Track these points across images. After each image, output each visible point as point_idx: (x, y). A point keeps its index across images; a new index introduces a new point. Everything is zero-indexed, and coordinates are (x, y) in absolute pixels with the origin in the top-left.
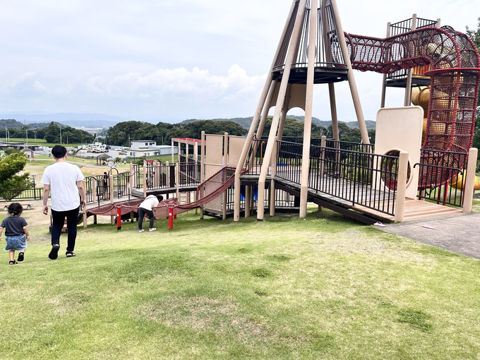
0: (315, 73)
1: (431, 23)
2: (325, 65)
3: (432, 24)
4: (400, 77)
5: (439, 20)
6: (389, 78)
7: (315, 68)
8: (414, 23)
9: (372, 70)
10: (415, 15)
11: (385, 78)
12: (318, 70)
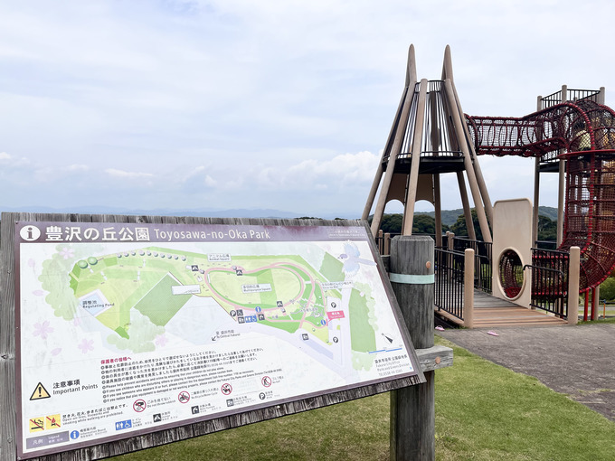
0: (421, 163)
1: (590, 94)
2: (431, 154)
3: (592, 95)
4: (554, 161)
5: (602, 89)
6: (543, 161)
7: (421, 158)
8: (564, 95)
9: (512, 153)
10: (564, 87)
11: (537, 163)
12: (424, 160)
